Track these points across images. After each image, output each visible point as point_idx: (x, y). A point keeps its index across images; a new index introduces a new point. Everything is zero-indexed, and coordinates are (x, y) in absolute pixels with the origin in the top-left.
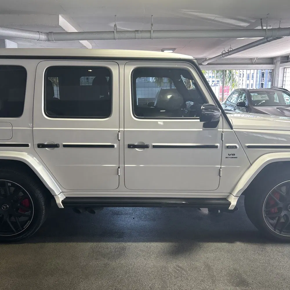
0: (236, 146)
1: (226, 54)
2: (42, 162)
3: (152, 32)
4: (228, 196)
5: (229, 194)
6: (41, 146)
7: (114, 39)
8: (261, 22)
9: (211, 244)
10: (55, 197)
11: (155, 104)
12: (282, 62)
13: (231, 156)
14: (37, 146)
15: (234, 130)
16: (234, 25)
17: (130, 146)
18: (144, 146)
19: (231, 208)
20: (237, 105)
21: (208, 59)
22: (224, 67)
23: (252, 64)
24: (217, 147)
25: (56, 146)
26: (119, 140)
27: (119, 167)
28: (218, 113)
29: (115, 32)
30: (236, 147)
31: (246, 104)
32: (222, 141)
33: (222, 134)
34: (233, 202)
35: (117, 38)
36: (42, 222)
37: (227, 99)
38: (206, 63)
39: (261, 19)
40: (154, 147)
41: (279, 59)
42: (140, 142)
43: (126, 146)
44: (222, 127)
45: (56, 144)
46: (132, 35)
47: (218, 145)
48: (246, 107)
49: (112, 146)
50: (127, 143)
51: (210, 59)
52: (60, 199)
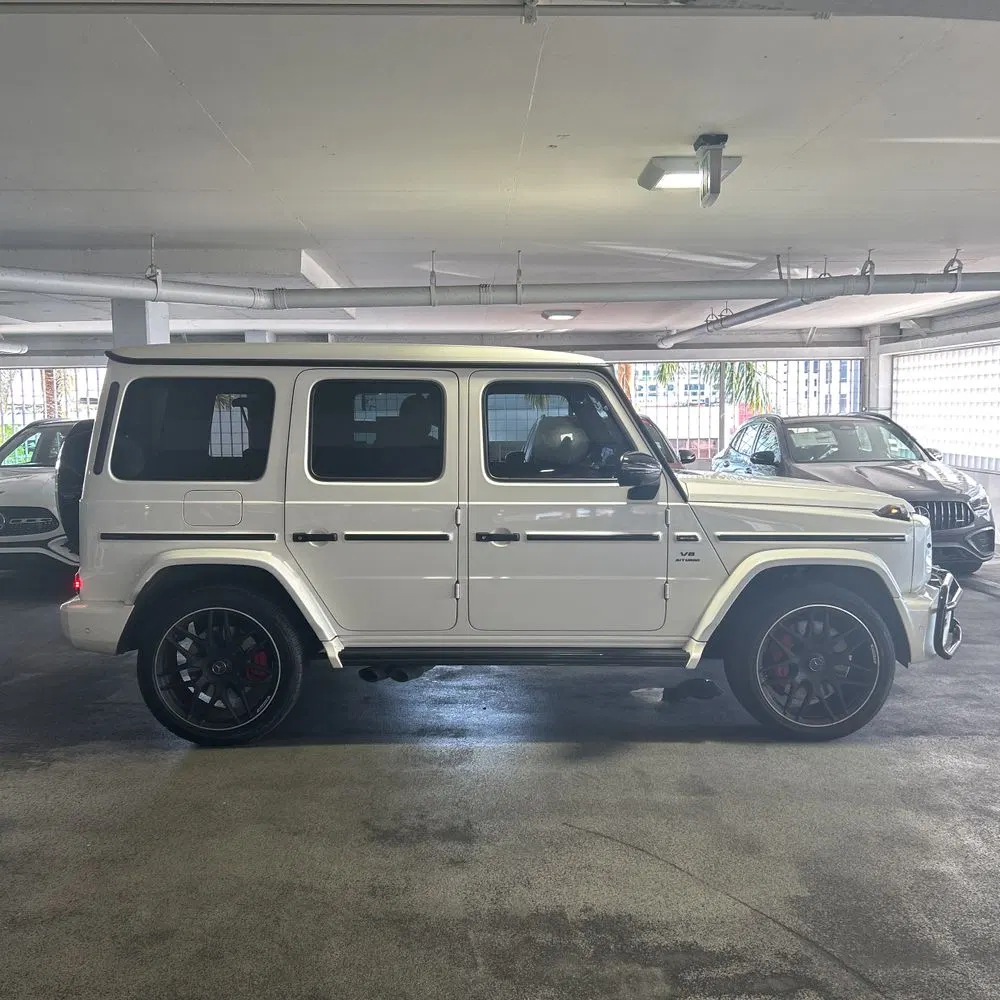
0: (695, 536)
1: (716, 326)
2: (300, 571)
3: (519, 288)
4: (686, 643)
5: (687, 639)
6: (300, 538)
7: (431, 304)
8: (779, 262)
9: (654, 744)
10: (325, 645)
11: (527, 458)
12: (884, 341)
13: (687, 557)
14: (291, 539)
15: (691, 503)
16: (719, 266)
17: (480, 537)
18: (508, 538)
19: (691, 665)
20: (752, 460)
21: (675, 332)
22: (724, 354)
23: (803, 344)
24: (656, 538)
25: (332, 538)
26: (458, 525)
27: (457, 582)
28: (654, 470)
29: (433, 289)
30: (695, 539)
31: (777, 458)
32: (668, 526)
33: (666, 512)
34: (695, 652)
35: (437, 301)
36: (295, 697)
37: (730, 445)
38: (670, 344)
39: (778, 256)
40: (530, 538)
41: (877, 331)
42: (501, 529)
43: (473, 537)
44: (665, 498)
45: (330, 533)
46: (473, 295)
47: (659, 533)
48: (774, 464)
49: (445, 538)
50: (474, 531)
51: (680, 333)
52: (334, 650)
